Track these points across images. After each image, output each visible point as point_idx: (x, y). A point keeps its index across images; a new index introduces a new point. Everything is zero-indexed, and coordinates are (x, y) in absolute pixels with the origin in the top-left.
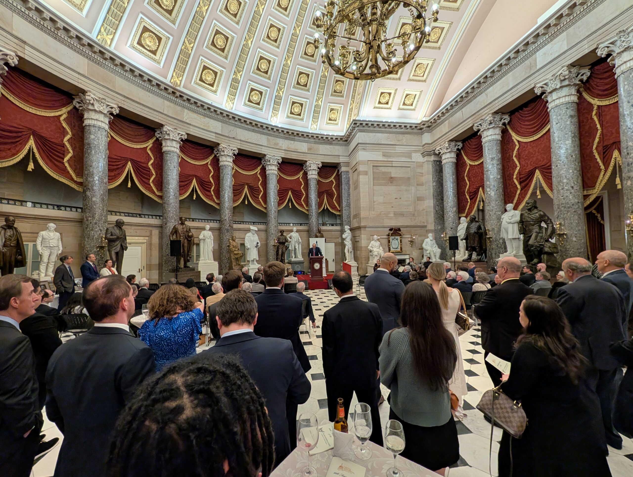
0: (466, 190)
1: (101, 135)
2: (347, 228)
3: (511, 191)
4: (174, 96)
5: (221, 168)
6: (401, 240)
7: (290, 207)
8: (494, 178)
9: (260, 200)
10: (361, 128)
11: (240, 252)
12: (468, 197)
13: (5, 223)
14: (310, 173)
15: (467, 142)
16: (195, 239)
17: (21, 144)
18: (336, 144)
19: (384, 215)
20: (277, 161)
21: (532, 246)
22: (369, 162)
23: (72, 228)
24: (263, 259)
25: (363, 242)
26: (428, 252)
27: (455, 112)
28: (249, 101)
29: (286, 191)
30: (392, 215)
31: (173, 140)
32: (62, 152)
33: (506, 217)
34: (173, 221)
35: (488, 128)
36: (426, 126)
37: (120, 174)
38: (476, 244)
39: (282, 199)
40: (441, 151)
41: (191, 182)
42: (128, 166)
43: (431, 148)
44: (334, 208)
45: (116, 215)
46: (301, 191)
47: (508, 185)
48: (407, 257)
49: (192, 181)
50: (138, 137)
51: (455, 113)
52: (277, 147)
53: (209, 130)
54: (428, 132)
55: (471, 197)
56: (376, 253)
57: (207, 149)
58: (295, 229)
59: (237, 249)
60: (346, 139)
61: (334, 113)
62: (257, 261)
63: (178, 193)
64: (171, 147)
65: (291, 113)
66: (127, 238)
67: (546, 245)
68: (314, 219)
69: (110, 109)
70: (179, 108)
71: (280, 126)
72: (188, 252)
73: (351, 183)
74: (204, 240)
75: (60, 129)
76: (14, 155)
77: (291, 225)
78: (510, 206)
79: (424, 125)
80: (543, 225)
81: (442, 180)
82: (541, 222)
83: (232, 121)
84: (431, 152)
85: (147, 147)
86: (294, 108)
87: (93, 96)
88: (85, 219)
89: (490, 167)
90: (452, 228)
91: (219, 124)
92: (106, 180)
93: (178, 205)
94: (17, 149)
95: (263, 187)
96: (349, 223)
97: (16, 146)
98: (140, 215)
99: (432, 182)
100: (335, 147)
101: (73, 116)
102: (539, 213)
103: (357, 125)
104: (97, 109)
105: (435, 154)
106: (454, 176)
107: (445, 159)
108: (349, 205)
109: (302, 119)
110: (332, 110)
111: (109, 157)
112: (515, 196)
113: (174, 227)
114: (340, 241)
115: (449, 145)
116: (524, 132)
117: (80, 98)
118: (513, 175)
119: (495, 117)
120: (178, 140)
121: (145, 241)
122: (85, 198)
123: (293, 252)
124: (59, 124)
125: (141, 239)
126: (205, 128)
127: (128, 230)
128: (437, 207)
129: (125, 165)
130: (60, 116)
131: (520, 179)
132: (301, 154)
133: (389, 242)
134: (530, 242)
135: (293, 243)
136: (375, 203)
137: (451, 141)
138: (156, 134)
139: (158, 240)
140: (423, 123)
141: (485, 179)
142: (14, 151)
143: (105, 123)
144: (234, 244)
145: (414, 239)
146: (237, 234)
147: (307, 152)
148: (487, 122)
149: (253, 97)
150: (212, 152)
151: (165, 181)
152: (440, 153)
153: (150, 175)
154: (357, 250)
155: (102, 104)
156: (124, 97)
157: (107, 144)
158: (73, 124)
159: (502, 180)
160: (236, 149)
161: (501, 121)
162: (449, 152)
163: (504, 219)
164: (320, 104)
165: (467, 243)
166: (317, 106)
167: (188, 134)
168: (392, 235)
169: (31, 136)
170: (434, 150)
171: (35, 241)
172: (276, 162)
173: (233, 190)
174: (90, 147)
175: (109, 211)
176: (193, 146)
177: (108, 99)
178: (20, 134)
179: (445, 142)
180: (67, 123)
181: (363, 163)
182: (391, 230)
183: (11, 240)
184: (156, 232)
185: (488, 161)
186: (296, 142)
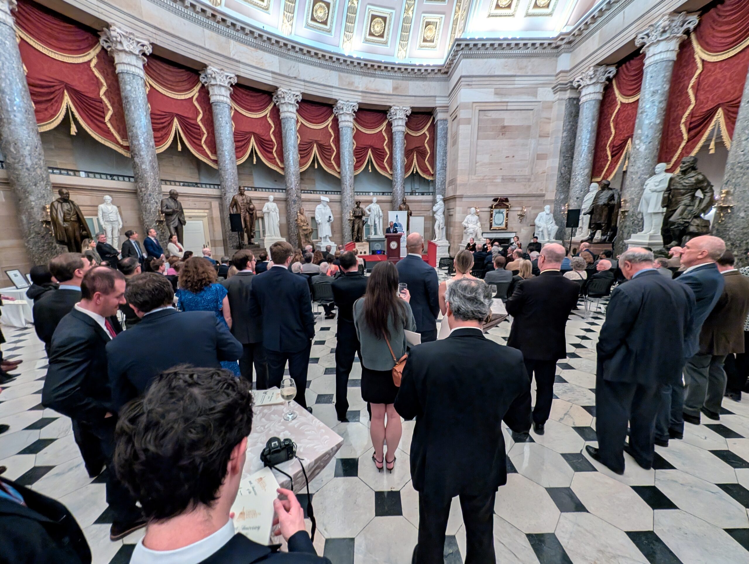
0: (609, 143)
1: (138, 84)
2: (439, 197)
3: (672, 143)
4: (214, 21)
5: (283, 121)
6: (507, 214)
7: (370, 171)
8: (650, 123)
9: (333, 162)
10: (466, 52)
11: (309, 227)
12: (609, 153)
13: (59, 196)
14: (395, 123)
15: (624, 66)
16: (258, 212)
17: (56, 101)
18: (432, 79)
19: (488, 181)
20: (352, 108)
21: (673, 223)
22: (475, 105)
23: (128, 201)
24: (338, 235)
25: (457, 217)
26: (540, 229)
27: (614, 15)
28: (313, 19)
29: (365, 149)
30: (499, 180)
31: (220, 86)
32: (102, 110)
33: (651, 183)
34: (232, 190)
35: (659, 41)
36: (565, 41)
37: (167, 134)
38: (603, 221)
39: (360, 161)
40: (581, 83)
41: (249, 142)
42: (174, 124)
43: (569, 78)
44: (426, 171)
45: (171, 184)
46: (384, 149)
47: (670, 134)
48: (512, 235)
49: (250, 139)
50: (180, 84)
51: (613, 17)
52: (352, 88)
53: (263, 68)
54: (566, 52)
55: (614, 153)
56: (471, 230)
57: (263, 96)
58: (375, 199)
59: (305, 224)
60: (446, 70)
61: (430, 29)
62: (330, 238)
63: (234, 156)
64: (220, 95)
65: (371, 34)
66: (184, 211)
67: (694, 222)
68: (398, 187)
69: (142, 48)
70: (223, 39)
71: (355, 56)
72: (251, 227)
73: (449, 136)
74: (268, 213)
75: (93, 80)
76: (53, 116)
77: (371, 194)
78: (662, 166)
79: (562, 39)
80: (699, 194)
81: (576, 128)
82: (696, 189)
83: (291, 53)
84: (566, 84)
85: (193, 97)
86: (374, 26)
87: (118, 30)
88: (139, 191)
89: (648, 106)
90: (577, 198)
91: (275, 59)
92: (152, 143)
93: (235, 171)
94: (54, 108)
95: (335, 145)
96: (443, 191)
97: (52, 104)
98: (196, 184)
99: (562, 131)
100: (430, 83)
101: (103, 60)
102: (696, 177)
103: (462, 47)
104: (127, 49)
105: (572, 88)
106: (594, 122)
107: (585, 95)
108: (444, 168)
109: (386, 43)
110: (428, 24)
111: (152, 114)
112: (676, 151)
113: (233, 198)
114: (431, 215)
115: (595, 71)
116: (716, 44)
117: (105, 34)
118: (681, 118)
119: (673, 21)
120: (226, 85)
121: (206, 214)
122: (135, 166)
123: (373, 228)
124: (90, 73)
125: (201, 213)
126: (259, 66)
127: (184, 203)
128: (563, 168)
129: (171, 123)
130: (90, 61)
131: (691, 123)
132: (384, 97)
133: (491, 216)
134: (672, 219)
135: (372, 216)
136: (477, 164)
137: (599, 65)
138: (201, 79)
139: (219, 213)
140: (561, 37)
141: (636, 126)
142: (52, 112)
143: (139, 68)
144: (303, 218)
145: (525, 212)
146: (306, 207)
147: (391, 92)
148: (658, 29)
149: (318, 12)
150: (271, 100)
151: (218, 141)
152: (579, 85)
153: (201, 134)
154: (450, 226)
155: (131, 42)
156: (155, 28)
157: (146, 96)
158: (106, 72)
159: (661, 127)
160: (298, 93)
161: (682, 26)
162: (593, 84)
163: (648, 186)
164: (411, 15)
165: (591, 218)
166: (406, 20)
167: (238, 76)
168: (496, 207)
169: (65, 91)
170: (572, 82)
171: (97, 215)
172: (351, 110)
173: (300, 150)
174: (128, 102)
175: (162, 180)
176: (246, 93)
177: (137, 34)
178: (52, 89)
179: (590, 68)
180: (99, 71)
181: (466, 106)
182: (495, 200)
183: (69, 214)
184: (215, 204)
185: (647, 96)
186: (377, 79)
